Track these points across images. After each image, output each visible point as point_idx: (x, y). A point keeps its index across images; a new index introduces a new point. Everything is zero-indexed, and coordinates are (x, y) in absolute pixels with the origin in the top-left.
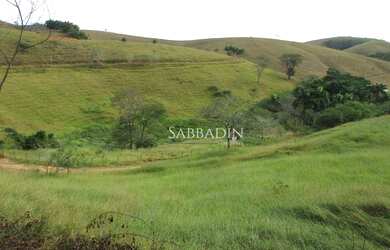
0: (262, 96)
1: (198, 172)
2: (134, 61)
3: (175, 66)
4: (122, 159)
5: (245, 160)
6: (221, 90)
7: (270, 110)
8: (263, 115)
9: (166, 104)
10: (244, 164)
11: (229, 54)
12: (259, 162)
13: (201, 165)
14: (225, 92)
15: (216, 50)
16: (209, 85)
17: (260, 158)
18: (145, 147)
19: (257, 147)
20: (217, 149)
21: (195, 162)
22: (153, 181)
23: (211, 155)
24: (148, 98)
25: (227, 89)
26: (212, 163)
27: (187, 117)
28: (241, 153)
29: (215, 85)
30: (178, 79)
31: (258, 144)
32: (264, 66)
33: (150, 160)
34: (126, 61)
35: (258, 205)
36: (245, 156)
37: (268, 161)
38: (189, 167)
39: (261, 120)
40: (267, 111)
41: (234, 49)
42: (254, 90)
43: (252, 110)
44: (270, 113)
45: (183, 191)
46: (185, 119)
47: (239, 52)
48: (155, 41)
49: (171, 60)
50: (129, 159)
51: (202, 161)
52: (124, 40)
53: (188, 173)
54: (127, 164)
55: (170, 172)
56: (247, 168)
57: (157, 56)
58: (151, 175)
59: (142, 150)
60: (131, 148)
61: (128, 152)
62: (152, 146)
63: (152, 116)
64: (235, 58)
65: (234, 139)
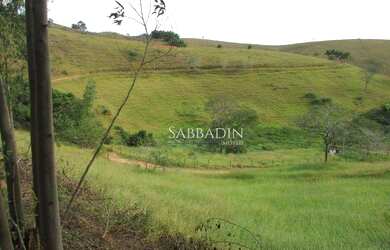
0: (369, 106)
1: (291, 184)
2: (228, 67)
3: (270, 71)
4: (212, 163)
5: (346, 176)
6: (321, 95)
7: (379, 122)
8: (370, 127)
9: (258, 110)
10: (345, 181)
11: (331, 59)
12: (364, 181)
13: (293, 177)
14: (324, 101)
15: (316, 55)
16: (307, 92)
18: (235, 152)
19: (361, 164)
20: (312, 162)
21: (286, 173)
22: (243, 188)
23: (305, 167)
24: (241, 104)
25: (326, 97)
26: (306, 176)
27: (279, 125)
28: (341, 168)
30: (272, 86)
31: (362, 160)
32: (374, 71)
33: (239, 166)
34: (220, 67)
35: (363, 231)
36: (347, 172)
37: (375, 181)
38: (280, 177)
39: (368, 132)
40: (374, 123)
41: (337, 52)
42: (360, 99)
43: (356, 121)
44: (380, 125)
45: (273, 201)
46: (277, 126)
47: (343, 56)
48: (250, 47)
49: (265, 66)
50: (219, 163)
51: (295, 173)
52: (219, 46)
53: (279, 184)
54: (216, 168)
55: (260, 181)
56: (350, 186)
57: (252, 62)
58: (241, 181)
59: (231, 155)
60: (221, 152)
61: (217, 156)
62: (241, 152)
63: (243, 122)
64: (338, 63)
65: (332, 152)
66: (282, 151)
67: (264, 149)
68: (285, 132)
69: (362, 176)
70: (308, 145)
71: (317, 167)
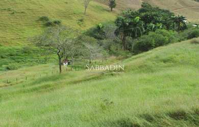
0: (89, 26)
1: (33, 96)
5: (75, 82)
6: (52, 20)
7: (96, 37)
8: (90, 42)
10: (75, 86)
13: (35, 89)
14: (55, 22)
16: (41, 16)
17: (88, 80)
20: (50, 74)
21: (28, 88)
23: (45, 79)
25: (57, 19)
26: (46, 87)
27: (21, 45)
29: (46, 15)
30: (9, 10)
36: (76, 79)
37: (95, 82)
38: (24, 92)
39: (88, 46)
40: (93, 38)
42: (81, 20)
43: (80, 38)
44: (96, 40)
45: (19, 114)
46: (19, 47)
51: (37, 86)
53: (24, 98)
55: (6, 99)
56: (78, 89)
65: (65, 65)
66: (25, 68)
67: (8, 69)
68: (26, 52)
69: (87, 80)
70: (45, 61)
71: (54, 78)
